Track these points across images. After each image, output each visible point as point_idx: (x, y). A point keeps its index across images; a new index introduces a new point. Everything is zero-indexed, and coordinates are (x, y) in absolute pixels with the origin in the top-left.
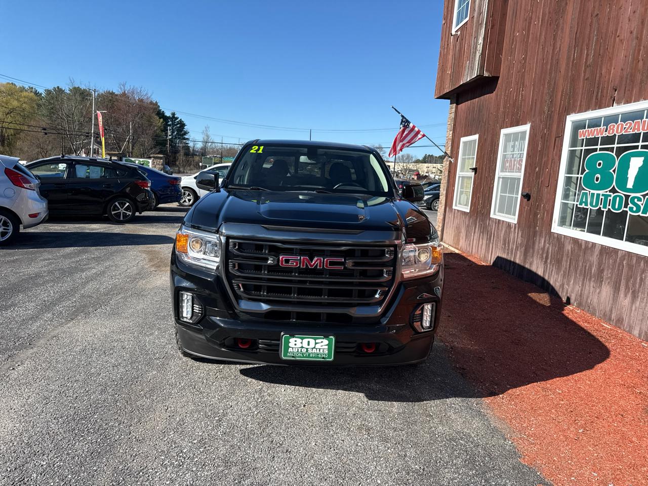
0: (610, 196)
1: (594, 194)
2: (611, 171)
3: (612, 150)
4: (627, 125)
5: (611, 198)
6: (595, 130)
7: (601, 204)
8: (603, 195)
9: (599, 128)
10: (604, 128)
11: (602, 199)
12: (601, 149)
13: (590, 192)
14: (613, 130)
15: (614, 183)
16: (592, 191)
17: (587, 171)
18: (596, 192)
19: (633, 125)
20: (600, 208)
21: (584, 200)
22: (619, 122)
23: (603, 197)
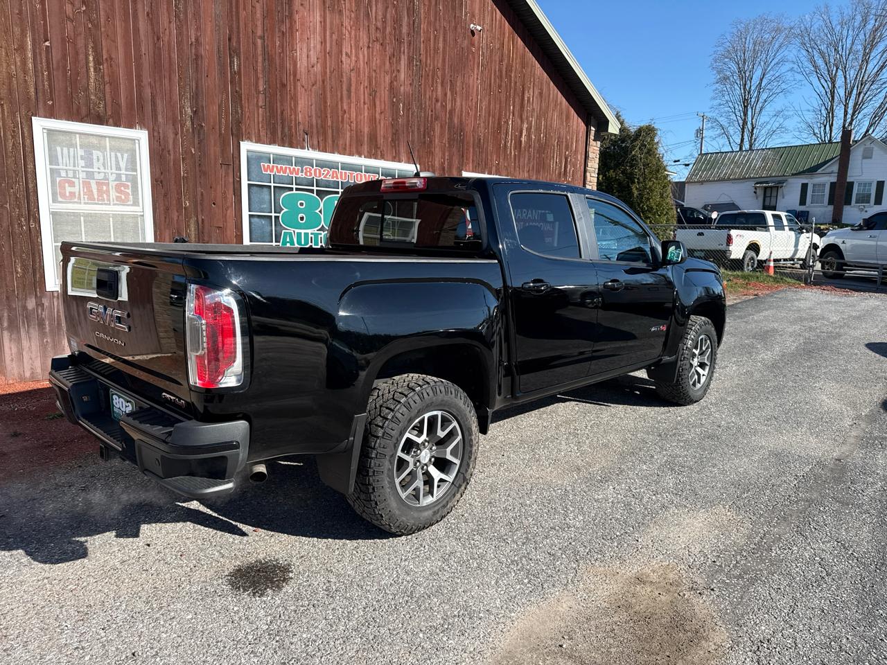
0: (321, 234)
1: (301, 233)
2: (317, 211)
3: (312, 191)
4: (324, 171)
5: (322, 236)
6: (286, 168)
7: (311, 242)
8: (312, 234)
9: (292, 168)
10: (298, 169)
11: (311, 238)
12: (297, 189)
13: (294, 231)
14: (311, 174)
15: (323, 223)
16: (297, 231)
17: (285, 210)
18: (303, 231)
19: (331, 173)
20: (311, 246)
21: (288, 240)
22: (315, 167)
23: (313, 236)
